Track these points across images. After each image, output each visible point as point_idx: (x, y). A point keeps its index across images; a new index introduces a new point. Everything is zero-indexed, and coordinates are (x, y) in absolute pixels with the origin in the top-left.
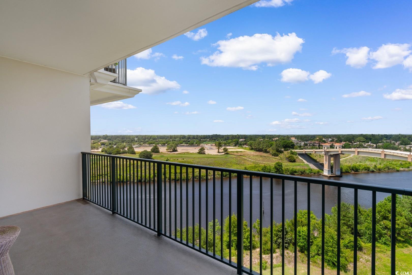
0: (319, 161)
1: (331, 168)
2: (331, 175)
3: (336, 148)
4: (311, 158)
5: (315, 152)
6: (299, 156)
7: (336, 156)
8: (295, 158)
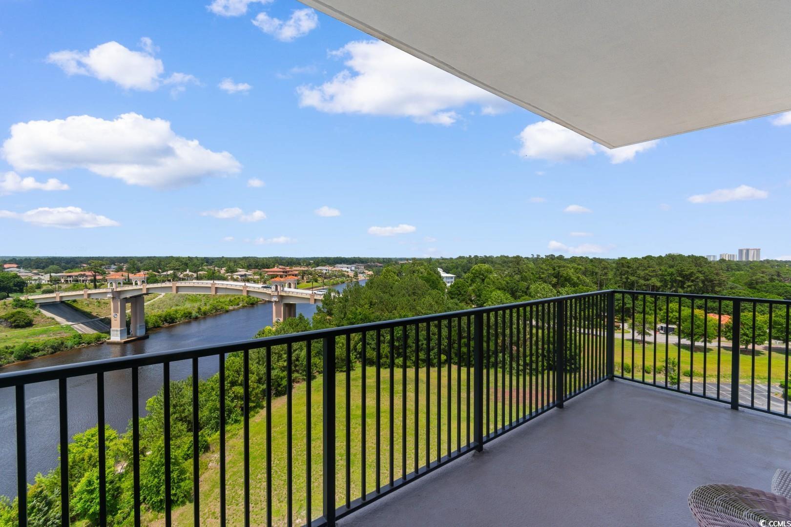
0: (96, 313)
1: (127, 325)
2: (128, 338)
3: (136, 284)
4: (76, 310)
5: (89, 295)
6: (41, 310)
7: (137, 300)
8: (31, 316)
